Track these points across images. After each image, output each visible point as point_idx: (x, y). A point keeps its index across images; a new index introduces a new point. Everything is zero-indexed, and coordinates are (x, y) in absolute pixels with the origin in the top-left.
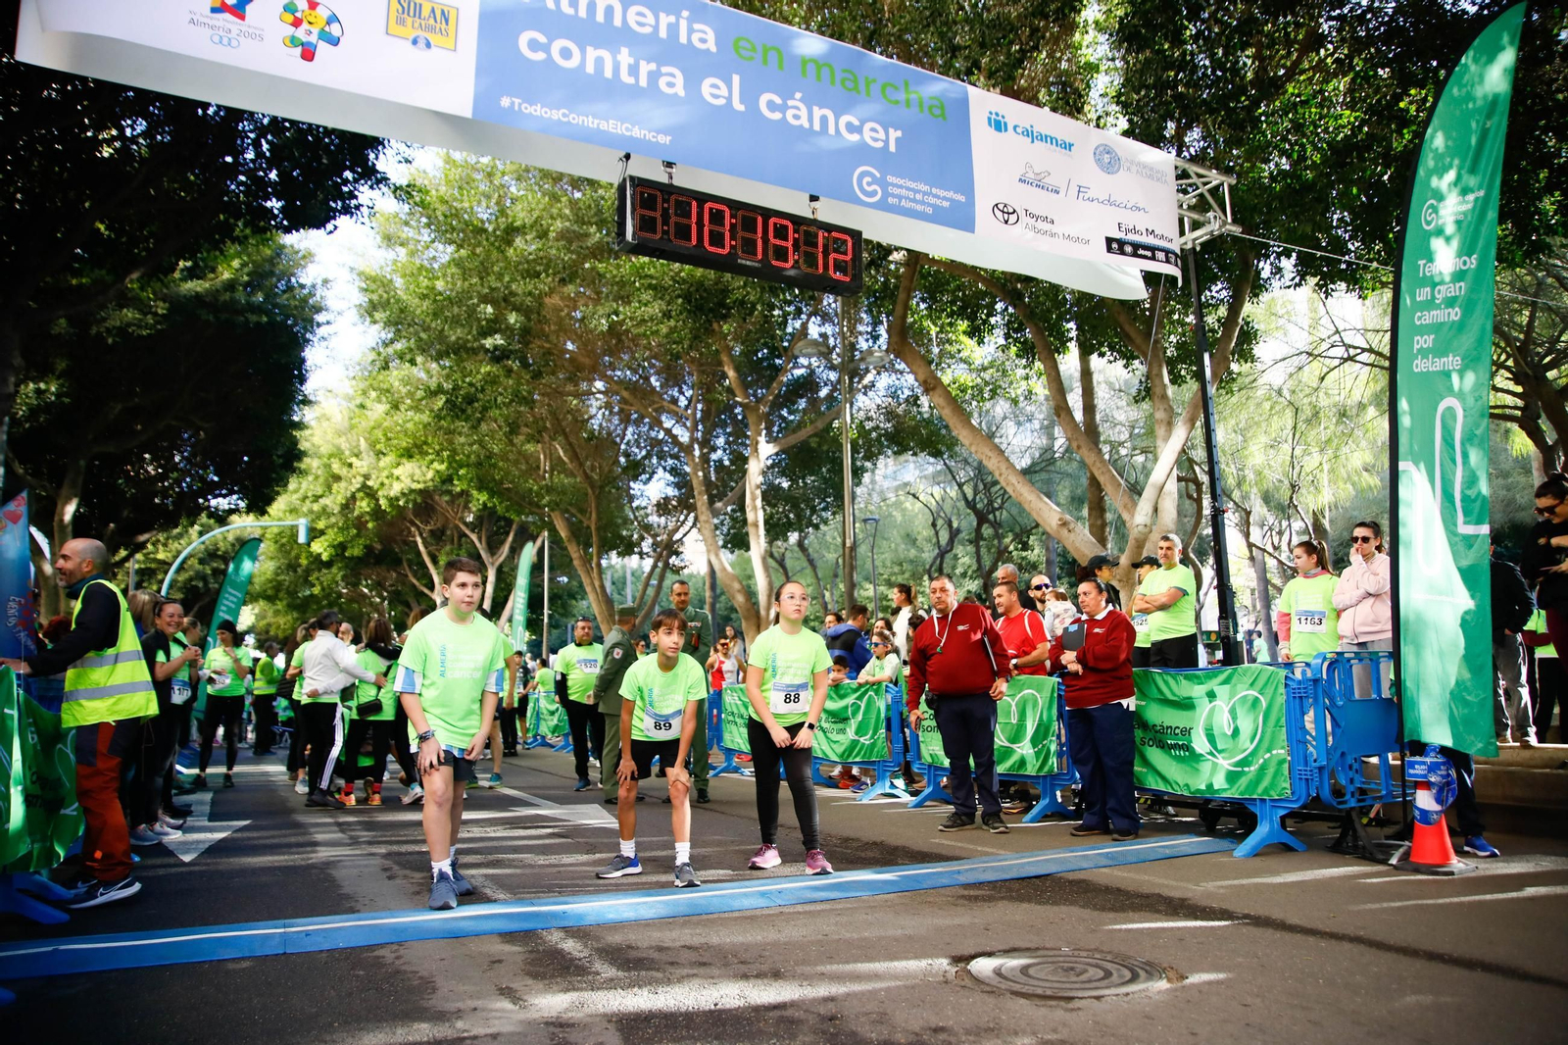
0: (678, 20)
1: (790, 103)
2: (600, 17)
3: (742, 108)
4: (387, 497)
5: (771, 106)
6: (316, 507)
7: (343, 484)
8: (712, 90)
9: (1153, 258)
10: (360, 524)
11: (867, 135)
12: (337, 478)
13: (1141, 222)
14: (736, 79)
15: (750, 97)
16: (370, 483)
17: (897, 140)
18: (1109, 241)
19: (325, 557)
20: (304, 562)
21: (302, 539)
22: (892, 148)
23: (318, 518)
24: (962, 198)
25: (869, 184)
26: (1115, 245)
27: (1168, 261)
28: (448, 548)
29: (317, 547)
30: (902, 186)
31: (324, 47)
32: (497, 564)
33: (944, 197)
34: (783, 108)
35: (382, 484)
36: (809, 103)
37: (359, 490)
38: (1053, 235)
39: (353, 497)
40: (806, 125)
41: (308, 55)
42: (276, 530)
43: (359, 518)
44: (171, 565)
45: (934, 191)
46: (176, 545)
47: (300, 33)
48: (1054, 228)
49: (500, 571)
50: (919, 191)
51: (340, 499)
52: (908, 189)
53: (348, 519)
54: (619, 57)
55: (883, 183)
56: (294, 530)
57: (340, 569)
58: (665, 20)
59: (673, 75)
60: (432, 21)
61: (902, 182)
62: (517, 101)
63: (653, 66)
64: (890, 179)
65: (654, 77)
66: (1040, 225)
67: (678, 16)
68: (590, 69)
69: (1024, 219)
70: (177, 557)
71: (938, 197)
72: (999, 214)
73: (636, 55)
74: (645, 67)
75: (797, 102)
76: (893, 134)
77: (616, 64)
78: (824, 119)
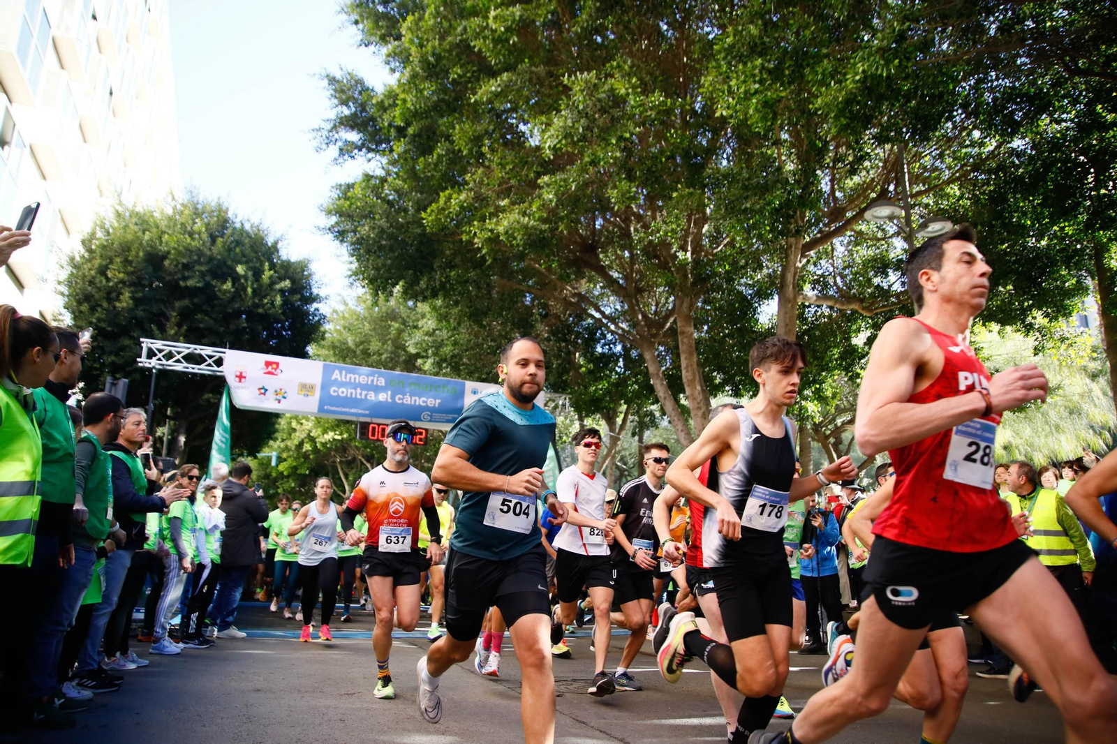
2: (353, 381)
3: (390, 400)
4: (321, 442)
5: (399, 398)
6: (282, 445)
7: (297, 434)
10: (306, 456)
11: (429, 402)
12: (294, 430)
14: (389, 392)
15: (393, 397)
16: (312, 434)
19: (285, 473)
20: (274, 475)
21: (273, 463)
22: (437, 405)
23: (283, 451)
25: (426, 416)
28: (354, 471)
29: (282, 468)
30: (437, 416)
31: (283, 400)
33: (450, 417)
34: (403, 399)
35: (319, 435)
36: (411, 396)
37: (305, 438)
39: (302, 441)
40: (409, 402)
41: (279, 402)
43: (307, 451)
45: (448, 415)
47: (278, 397)
51: (296, 442)
53: (299, 453)
54: (357, 391)
55: (431, 416)
56: (269, 459)
58: (370, 378)
59: (371, 394)
60: (309, 389)
62: (330, 407)
63: (366, 392)
64: (434, 414)
65: (366, 395)
67: (374, 376)
68: (349, 395)
73: (362, 390)
74: (364, 393)
75: (408, 397)
76: (438, 402)
77: (356, 393)
78: (415, 400)
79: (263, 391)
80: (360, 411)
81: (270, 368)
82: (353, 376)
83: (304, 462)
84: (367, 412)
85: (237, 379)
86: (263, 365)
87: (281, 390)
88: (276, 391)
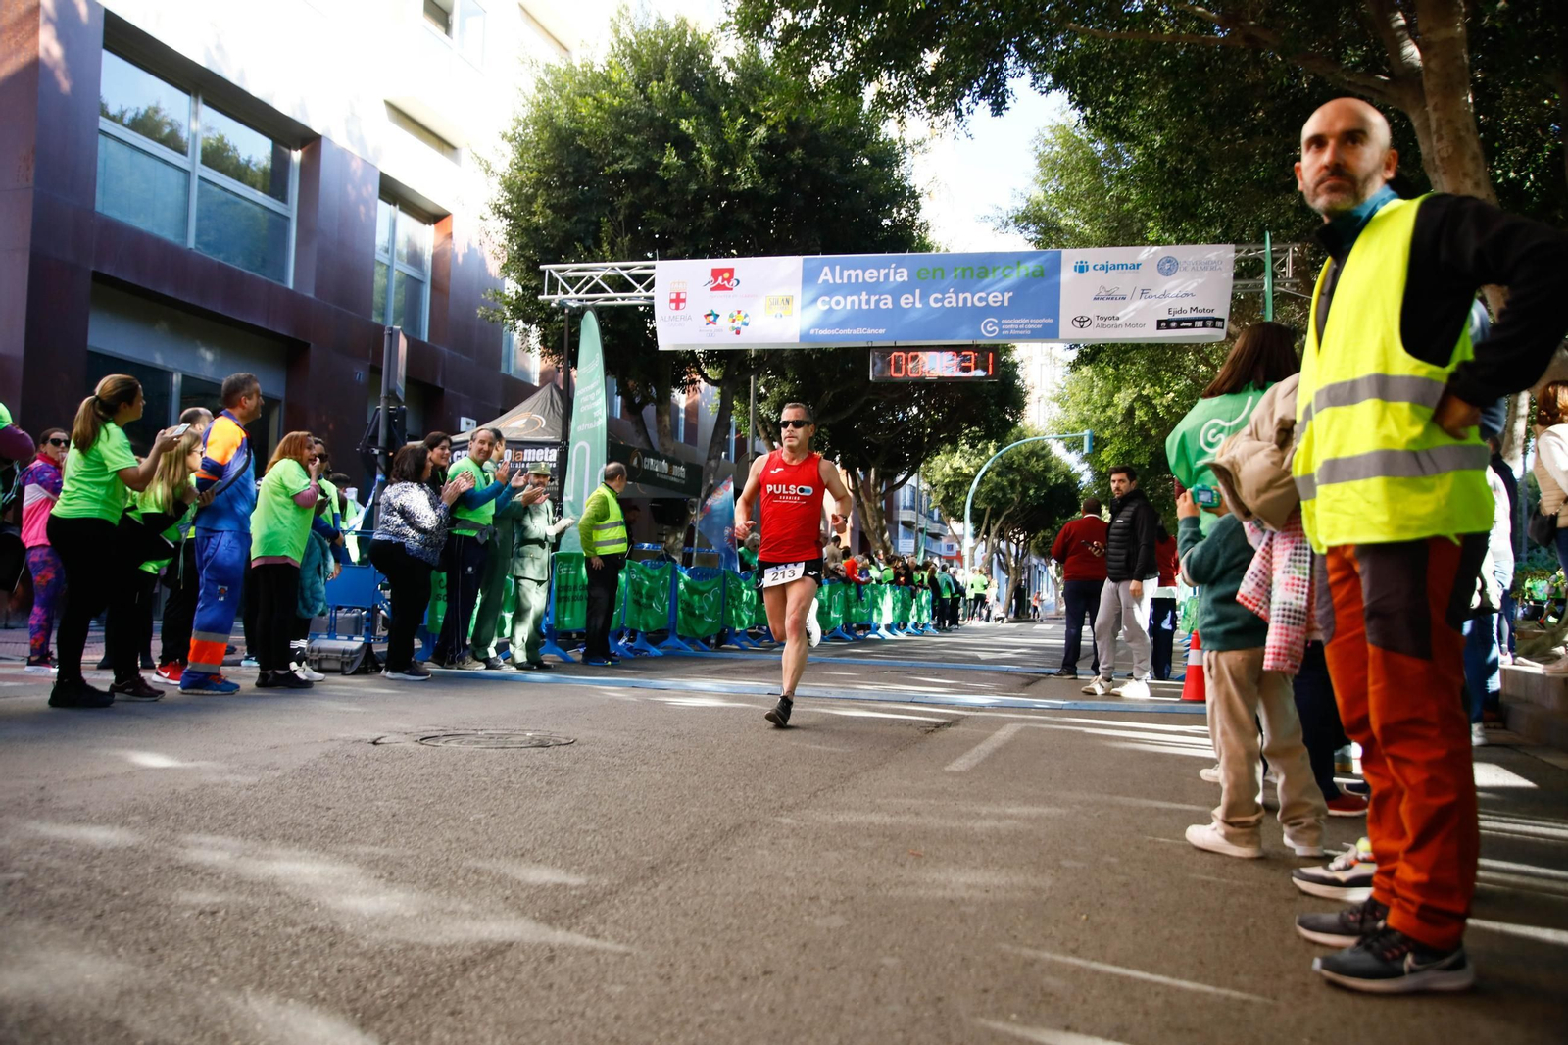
1: (946, 295)
2: (853, 281)
3: (920, 306)
5: (936, 300)
6: (1103, 417)
8: (904, 301)
9: (1193, 327)
11: (990, 299)
13: (1186, 304)
14: (918, 292)
15: (924, 297)
17: (1010, 298)
18: (1159, 322)
21: (1086, 450)
22: (1006, 304)
24: (1050, 321)
25: (990, 327)
26: (1164, 324)
27: (1205, 326)
30: (1012, 324)
33: (1037, 323)
34: (942, 300)
36: (957, 293)
38: (1117, 326)
39: (1131, 406)
40: (955, 305)
41: (738, 333)
44: (974, 477)
45: (1032, 320)
46: (978, 460)
47: (735, 325)
48: (1119, 322)
50: (1022, 324)
51: (1121, 410)
52: (1014, 324)
54: (861, 297)
58: (883, 272)
59: (886, 299)
60: (782, 305)
61: (1011, 321)
62: (817, 330)
63: (877, 297)
64: (1003, 321)
65: (877, 302)
66: (1108, 322)
67: (889, 268)
68: (848, 307)
69: (1096, 322)
70: (977, 471)
71: (1034, 324)
72: (1077, 323)
73: (869, 294)
74: (874, 299)
75: (951, 294)
76: (1007, 296)
77: (860, 301)
78: (965, 299)
80: (870, 332)
81: (720, 279)
82: (853, 273)
83: (1144, 442)
84: (882, 331)
85: (674, 305)
86: (709, 277)
87: (739, 312)
88: (731, 316)
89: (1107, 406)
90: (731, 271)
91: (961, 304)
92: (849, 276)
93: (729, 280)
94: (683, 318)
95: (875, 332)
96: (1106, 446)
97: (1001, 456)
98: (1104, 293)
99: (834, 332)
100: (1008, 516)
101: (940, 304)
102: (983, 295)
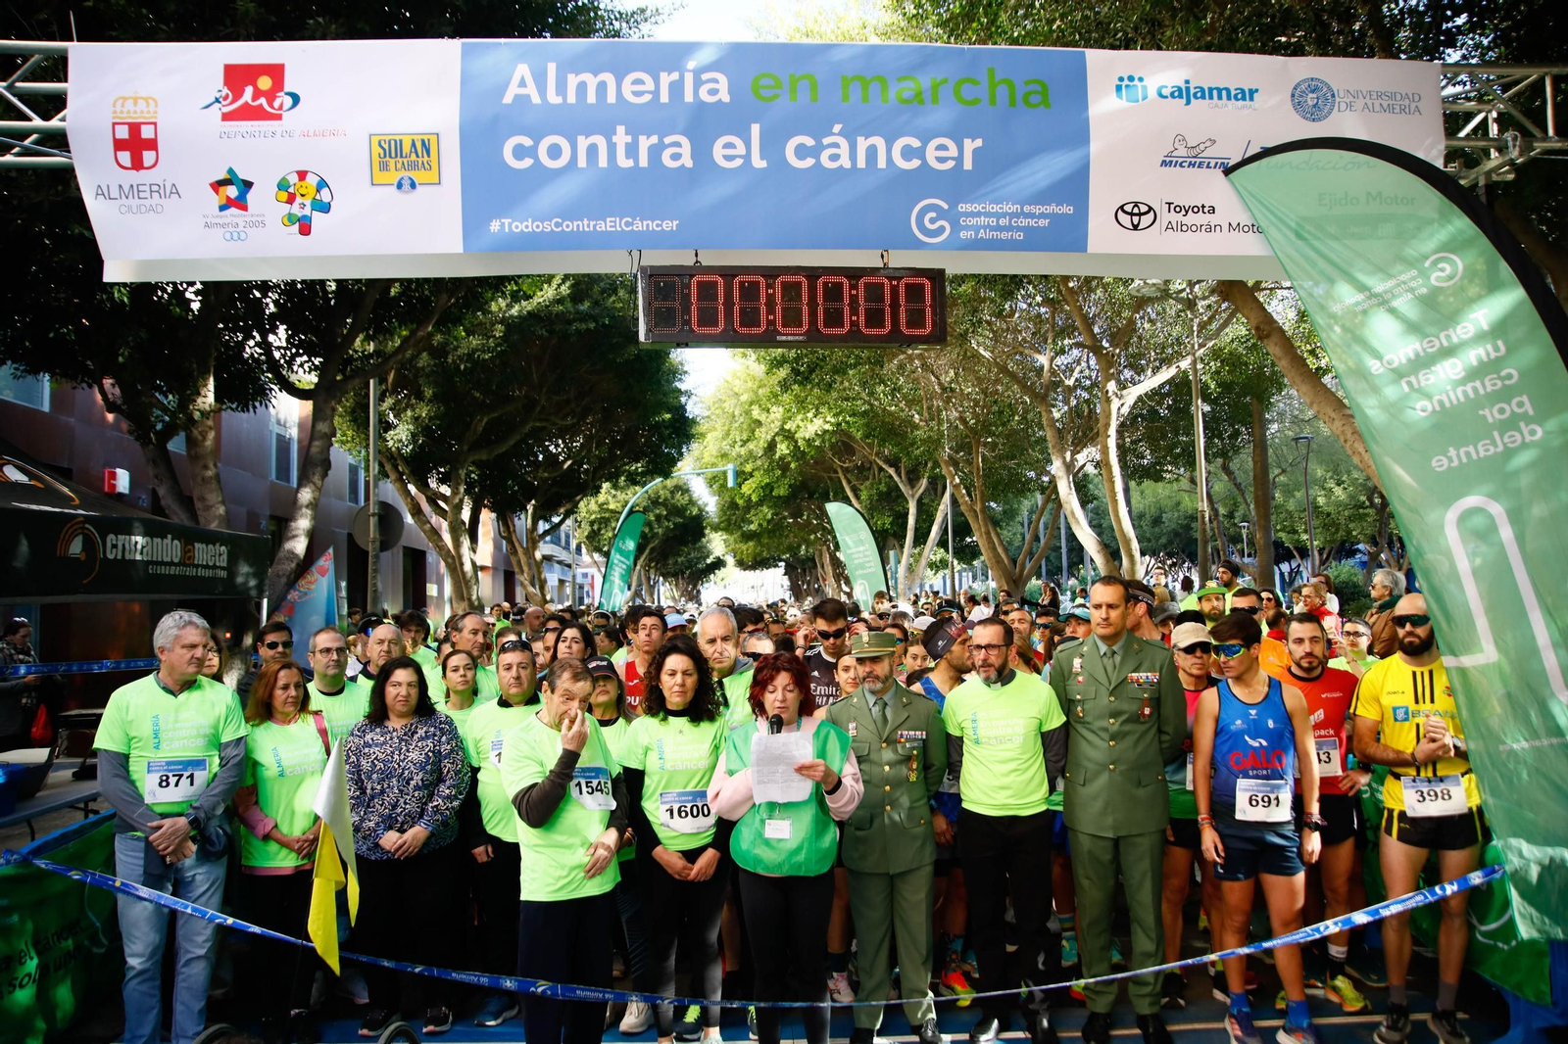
0: (682, 77)
1: (826, 141)
2: (591, 98)
3: (763, 164)
4: (804, 439)
5: (802, 152)
6: (743, 451)
7: (763, 429)
8: (725, 151)
10: (784, 466)
11: (931, 154)
12: (759, 423)
14: (755, 129)
15: (772, 145)
16: (787, 427)
17: (976, 151)
19: (754, 498)
20: (740, 502)
21: (730, 483)
22: (968, 165)
23: (747, 461)
24: (1068, 208)
25: (933, 221)
29: (747, 488)
30: (980, 213)
32: (917, 496)
33: (1041, 214)
34: (815, 152)
35: (798, 427)
36: (850, 136)
37: (777, 434)
38: (1210, 229)
39: (773, 440)
40: (847, 165)
41: (303, 230)
42: (710, 476)
43: (782, 458)
44: (621, 512)
45: (1027, 209)
46: (624, 495)
47: (296, 210)
48: (1213, 219)
49: (920, 503)
50: (1004, 215)
51: (762, 444)
52: (988, 215)
53: (771, 461)
54: (615, 139)
55: (952, 215)
56: (725, 473)
57: (769, 507)
58: (666, 79)
59: (678, 144)
60: (413, 156)
61: (979, 208)
62: (507, 221)
63: (654, 139)
64: (962, 208)
65: (655, 152)
66: (1192, 219)
67: (682, 73)
68: (582, 163)
69: (1166, 217)
70: (624, 507)
71: (1031, 216)
72: (1125, 219)
73: (634, 131)
74: (645, 143)
75: (836, 138)
76: (970, 146)
77: (612, 148)
78: (872, 152)
79: (234, 191)
80: (639, 226)
81: (249, 91)
82: (591, 81)
83: (783, 475)
84: (670, 225)
85: (125, 157)
86: (217, 84)
87: (302, 175)
88: (283, 186)
89: (748, 440)
90: (276, 72)
91: (861, 163)
92: (582, 87)
93: (271, 99)
94: (157, 189)
95: (653, 225)
96: (746, 480)
97: (647, 492)
98: (1182, 152)
99: (548, 226)
100: (652, 550)
101: (809, 162)
102: (916, 143)
